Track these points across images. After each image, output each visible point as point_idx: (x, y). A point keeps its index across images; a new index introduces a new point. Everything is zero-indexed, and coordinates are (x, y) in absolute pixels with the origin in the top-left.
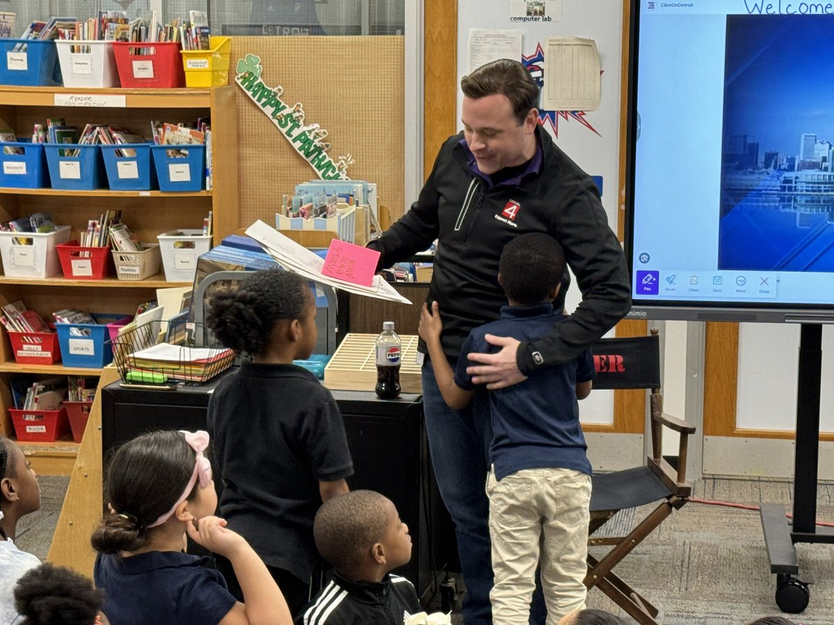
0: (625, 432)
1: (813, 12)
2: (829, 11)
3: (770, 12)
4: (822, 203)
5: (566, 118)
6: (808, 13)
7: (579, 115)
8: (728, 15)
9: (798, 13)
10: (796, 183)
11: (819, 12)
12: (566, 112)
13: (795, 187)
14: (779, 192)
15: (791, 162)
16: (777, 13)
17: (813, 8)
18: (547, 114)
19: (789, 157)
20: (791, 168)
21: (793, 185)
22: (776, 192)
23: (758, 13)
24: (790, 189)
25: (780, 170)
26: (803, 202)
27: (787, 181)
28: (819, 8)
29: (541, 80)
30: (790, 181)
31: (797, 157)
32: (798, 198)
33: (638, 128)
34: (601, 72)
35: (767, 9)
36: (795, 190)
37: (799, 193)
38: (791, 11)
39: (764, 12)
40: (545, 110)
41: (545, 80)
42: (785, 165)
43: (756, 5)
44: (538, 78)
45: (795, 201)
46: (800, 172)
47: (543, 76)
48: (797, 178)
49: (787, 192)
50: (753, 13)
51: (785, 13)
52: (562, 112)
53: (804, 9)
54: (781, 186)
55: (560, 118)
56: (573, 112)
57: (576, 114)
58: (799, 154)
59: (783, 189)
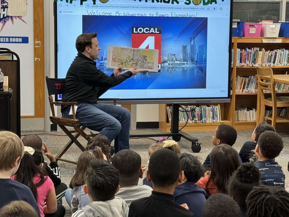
0: (38, 117)
1: (106, 15)
2: (111, 15)
3: (95, 14)
4: (111, 70)
5: (16, 18)
6: (105, 15)
7: (20, 17)
8: (83, 15)
9: (102, 15)
10: (104, 64)
11: (108, 15)
12: (16, 16)
13: (104, 65)
14: (99, 67)
15: (102, 58)
16: (97, 15)
17: (106, 14)
18: (10, 17)
19: (101, 57)
20: (102, 60)
21: (103, 65)
22: (98, 67)
23: (91, 15)
24: (102, 66)
25: (99, 60)
26: (106, 70)
27: (101, 64)
28: (108, 14)
29: (7, 6)
30: (102, 64)
31: (104, 57)
32: (104, 68)
33: (58, 48)
34: (27, 4)
35: (94, 14)
36: (103, 66)
37: (105, 67)
38: (100, 14)
39: (93, 15)
40: (9, 16)
41: (9, 6)
42: (100, 59)
43: (90, 12)
44: (6, 5)
45: (104, 69)
46: (105, 61)
47: (8, 5)
48: (104, 63)
49: (101, 67)
50: (90, 15)
51: (99, 15)
52: (15, 16)
53: (104, 14)
54: (99, 65)
55: (14, 18)
56: (18, 17)
57: (19, 17)
58: (104, 56)
59: (100, 66)
